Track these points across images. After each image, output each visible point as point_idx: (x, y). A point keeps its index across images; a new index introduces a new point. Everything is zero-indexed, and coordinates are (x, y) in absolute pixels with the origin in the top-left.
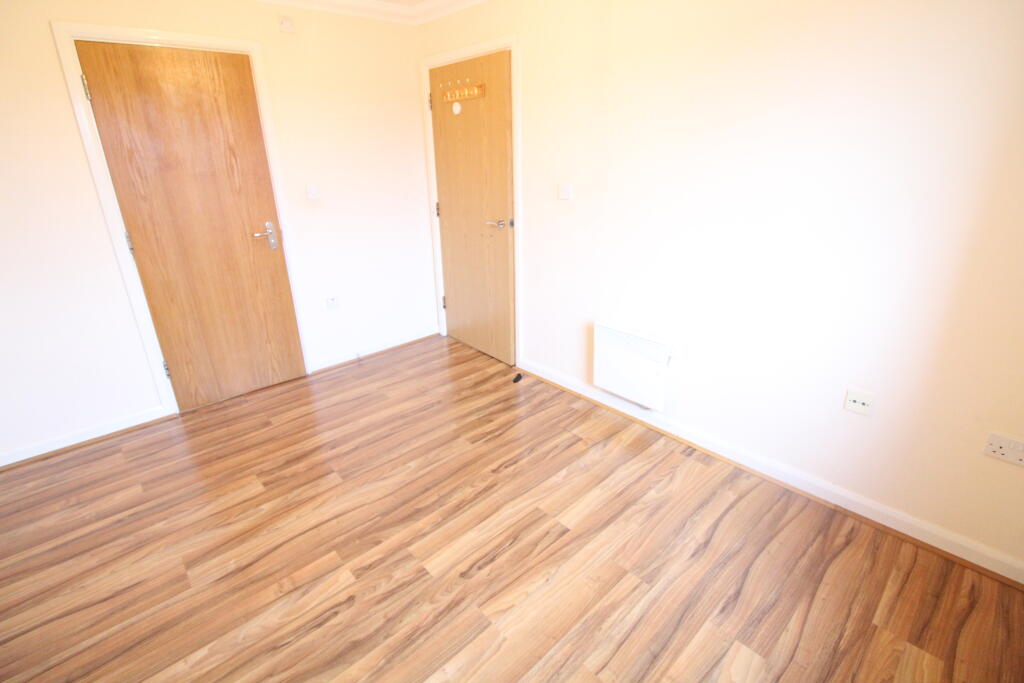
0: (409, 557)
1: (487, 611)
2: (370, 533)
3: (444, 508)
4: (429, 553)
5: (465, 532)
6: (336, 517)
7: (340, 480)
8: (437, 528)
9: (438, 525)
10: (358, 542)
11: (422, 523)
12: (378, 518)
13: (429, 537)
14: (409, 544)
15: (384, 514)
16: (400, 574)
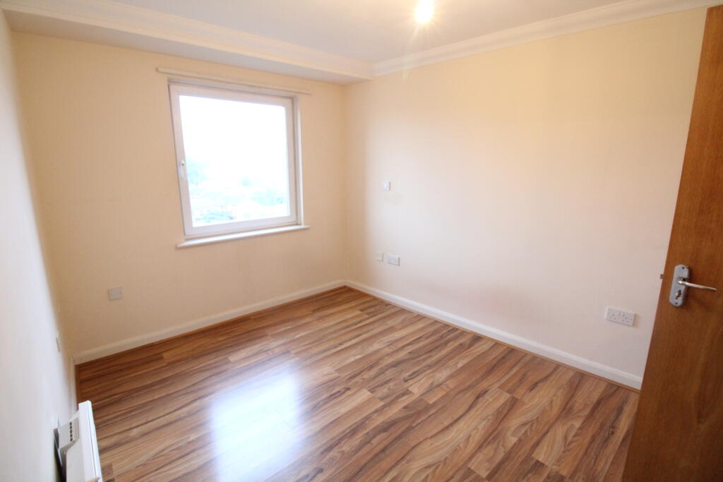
0: (382, 399)
1: (337, 374)
2: (414, 414)
3: (365, 432)
4: (369, 401)
5: (347, 413)
6: (447, 428)
7: (472, 465)
8: (368, 416)
9: (367, 418)
10: (420, 409)
11: (379, 420)
12: (414, 425)
13: (373, 410)
14: (384, 406)
15: (410, 429)
16: (384, 391)
